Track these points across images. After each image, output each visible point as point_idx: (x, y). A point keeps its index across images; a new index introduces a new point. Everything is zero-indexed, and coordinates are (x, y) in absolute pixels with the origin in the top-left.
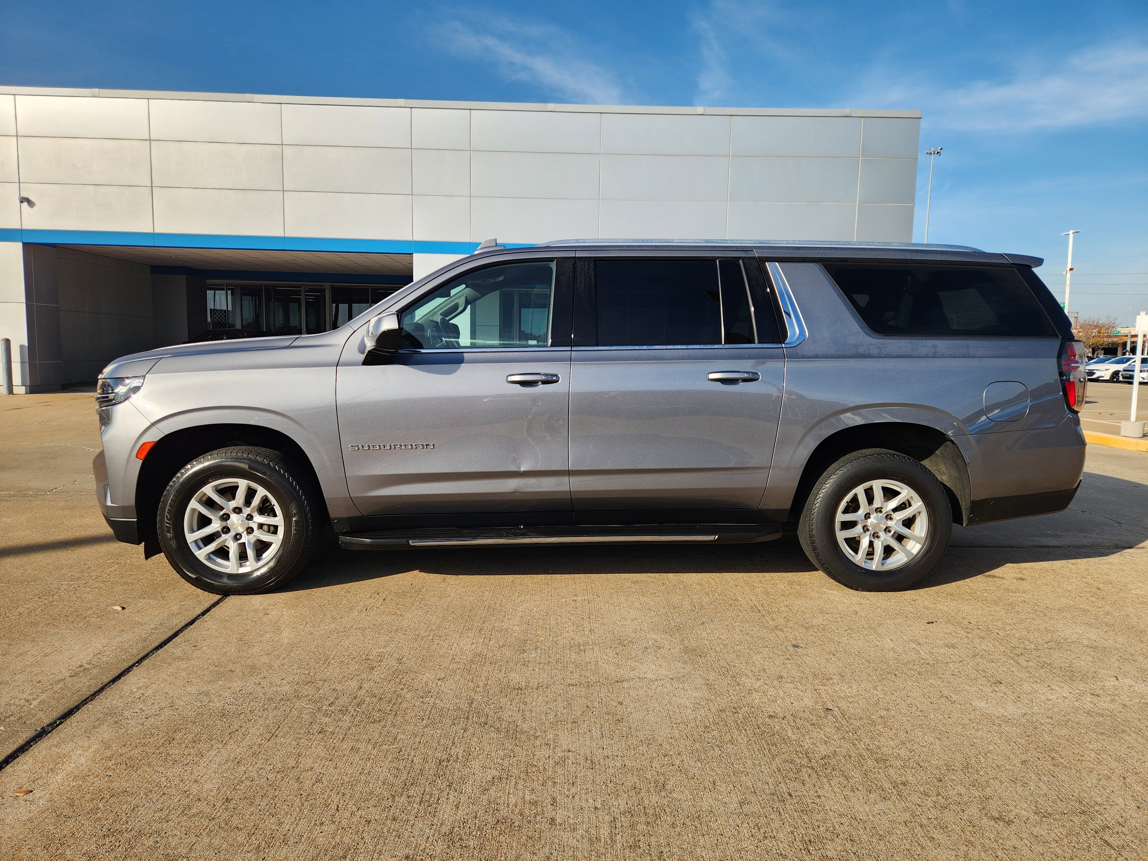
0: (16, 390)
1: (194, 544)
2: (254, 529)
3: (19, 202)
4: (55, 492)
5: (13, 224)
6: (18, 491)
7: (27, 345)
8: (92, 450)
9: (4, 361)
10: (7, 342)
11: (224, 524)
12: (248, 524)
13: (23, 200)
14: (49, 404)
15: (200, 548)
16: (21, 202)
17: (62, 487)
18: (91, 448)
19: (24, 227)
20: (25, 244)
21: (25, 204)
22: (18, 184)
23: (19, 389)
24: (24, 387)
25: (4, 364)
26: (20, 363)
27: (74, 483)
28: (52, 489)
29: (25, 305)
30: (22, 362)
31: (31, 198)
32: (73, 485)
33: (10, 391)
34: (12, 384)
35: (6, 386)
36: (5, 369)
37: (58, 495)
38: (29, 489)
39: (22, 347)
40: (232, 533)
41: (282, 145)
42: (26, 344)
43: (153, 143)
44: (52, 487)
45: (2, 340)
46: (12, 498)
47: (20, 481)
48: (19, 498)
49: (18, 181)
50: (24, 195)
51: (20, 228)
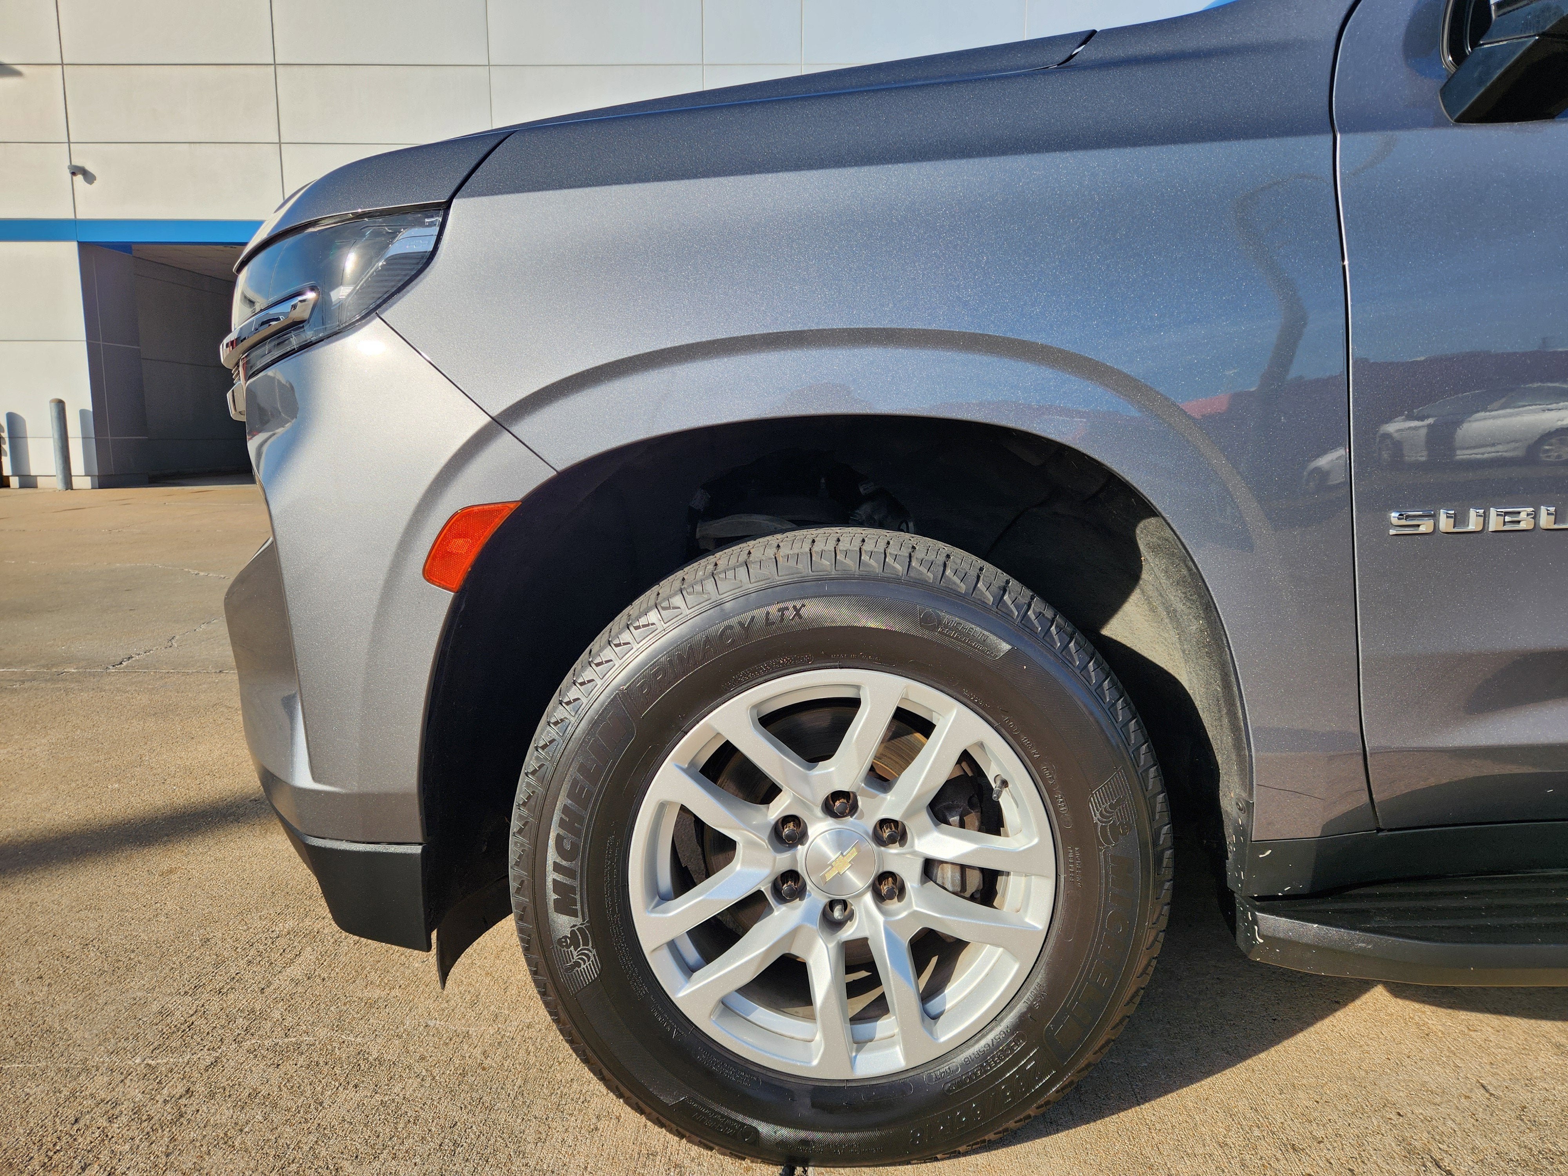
0: (77, 482)
1: (666, 954)
2: (909, 885)
3: (70, 175)
4: (127, 666)
5: (62, 212)
6: (44, 666)
7: (91, 409)
8: (202, 574)
9: (56, 436)
10: (60, 405)
11: (783, 861)
12: (881, 859)
13: (75, 171)
14: (129, 501)
15: (689, 970)
16: (73, 174)
17: (143, 656)
18: (202, 571)
19: (79, 217)
20: (82, 246)
21: (79, 178)
22: (67, 144)
23: (82, 482)
24: (89, 478)
25: (56, 441)
26: (81, 440)
27: (170, 644)
28: (119, 659)
29: (85, 344)
30: (85, 438)
31: (90, 168)
32: (167, 650)
33: (68, 484)
34: (70, 474)
35: (60, 476)
36: (58, 448)
37: (134, 675)
38: (69, 660)
39: (83, 413)
40: (815, 899)
41: (489, 65)
42: (89, 407)
43: (280, 69)
44: (122, 654)
45: (51, 401)
46: (27, 685)
47: (55, 640)
48: (43, 685)
49: (67, 141)
50: (77, 162)
51: (73, 217)
